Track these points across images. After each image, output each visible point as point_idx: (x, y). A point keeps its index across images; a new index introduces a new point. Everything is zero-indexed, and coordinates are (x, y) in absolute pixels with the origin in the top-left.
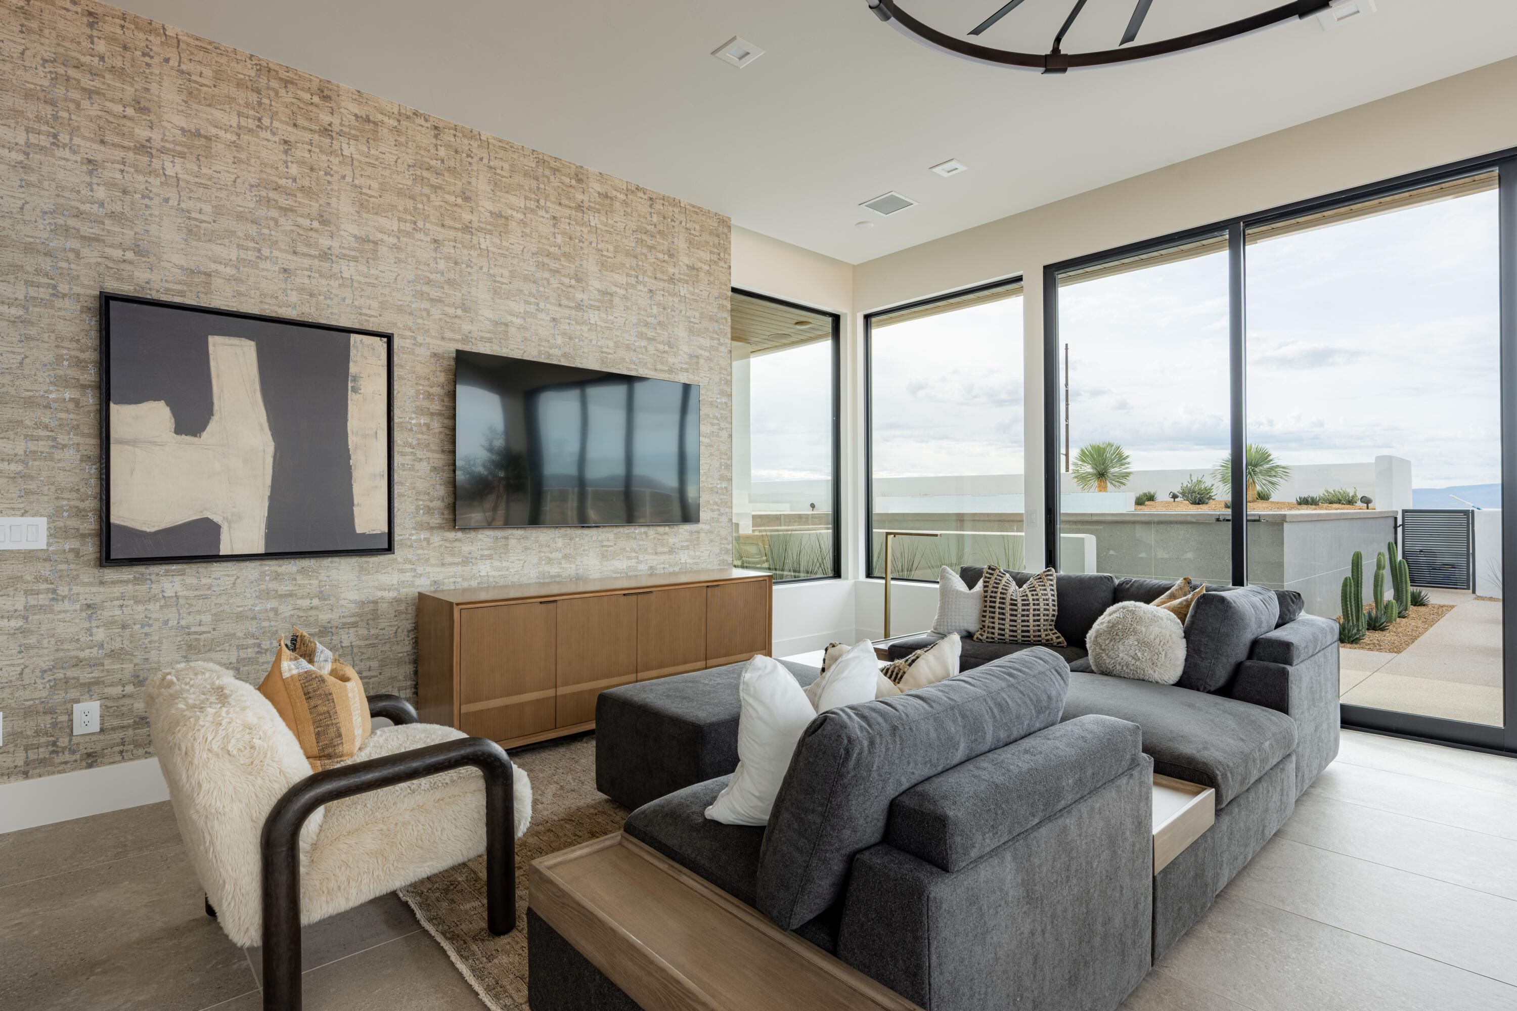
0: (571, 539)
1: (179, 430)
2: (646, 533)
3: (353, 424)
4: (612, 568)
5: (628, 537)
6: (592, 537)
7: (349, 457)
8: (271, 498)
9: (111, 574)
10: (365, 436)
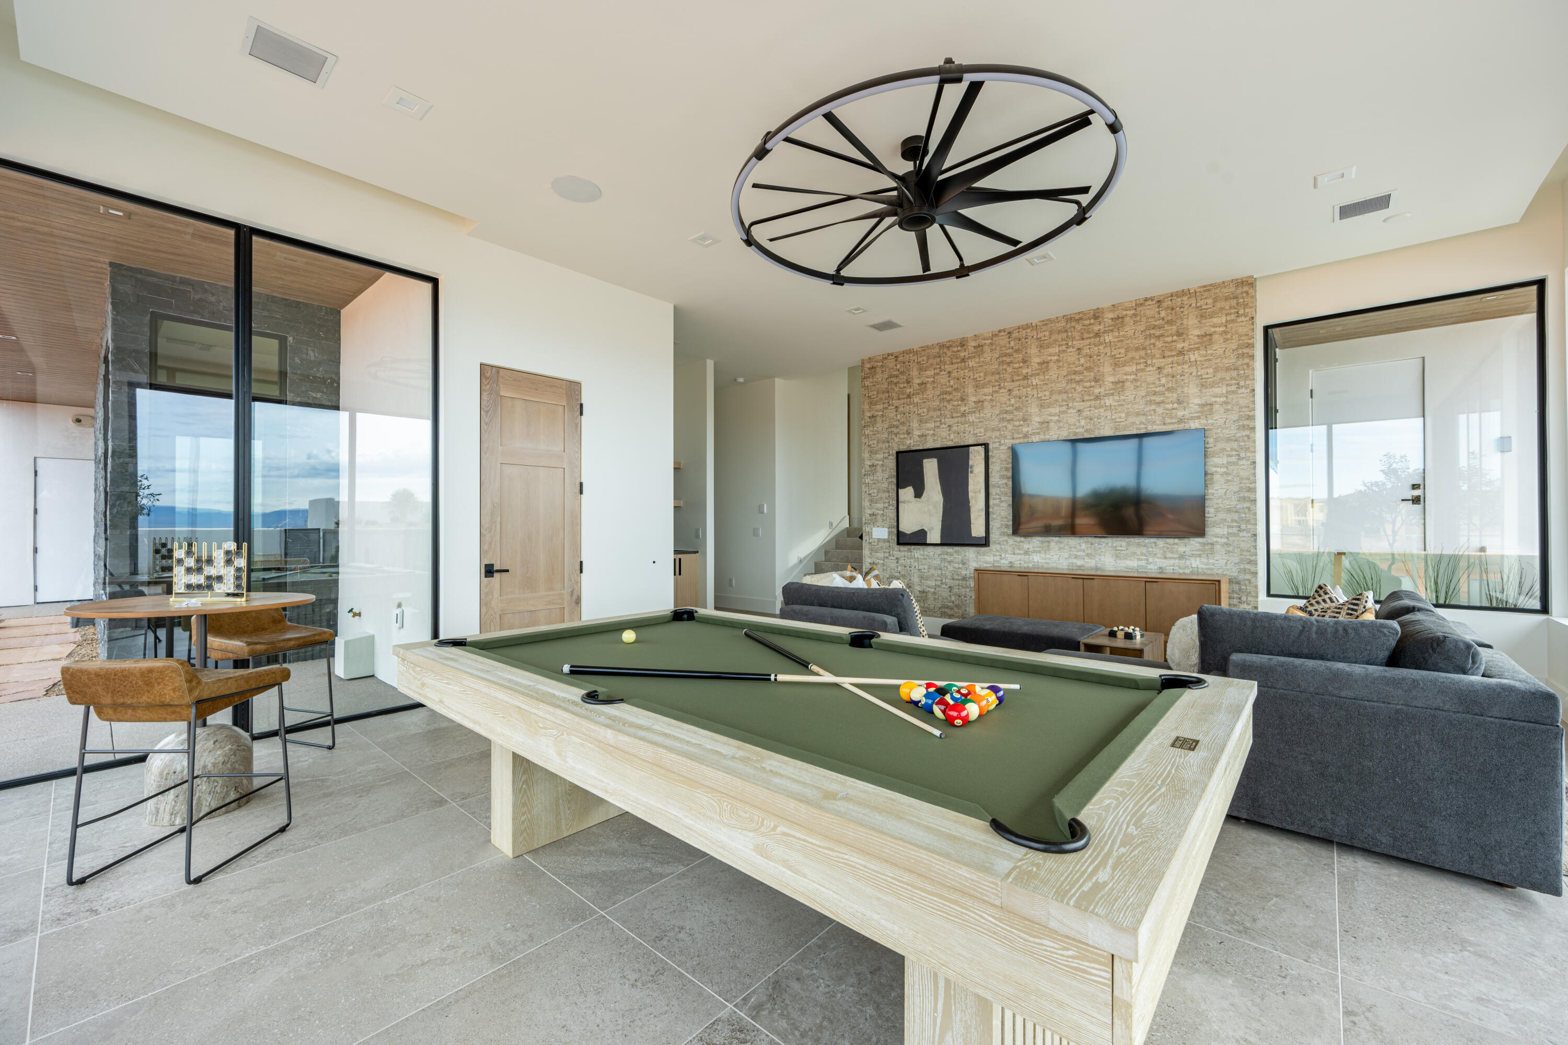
0: (1092, 544)
1: (915, 497)
2: (1155, 543)
3: (971, 488)
4: (1125, 565)
5: (1139, 545)
6: (1107, 544)
7: (969, 502)
8: (943, 521)
9: (902, 548)
10: (975, 492)
